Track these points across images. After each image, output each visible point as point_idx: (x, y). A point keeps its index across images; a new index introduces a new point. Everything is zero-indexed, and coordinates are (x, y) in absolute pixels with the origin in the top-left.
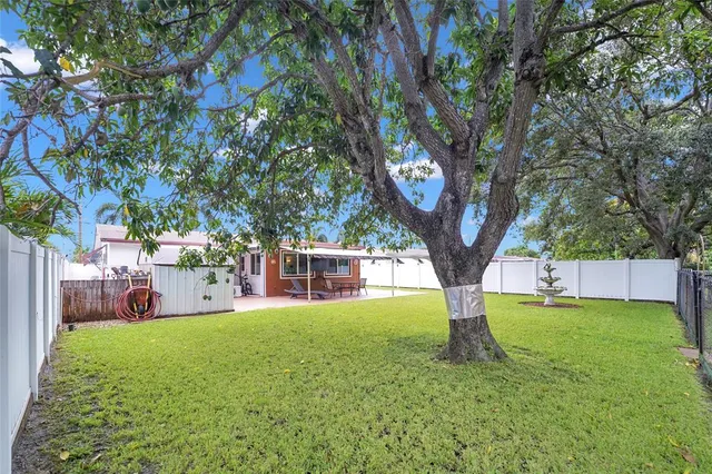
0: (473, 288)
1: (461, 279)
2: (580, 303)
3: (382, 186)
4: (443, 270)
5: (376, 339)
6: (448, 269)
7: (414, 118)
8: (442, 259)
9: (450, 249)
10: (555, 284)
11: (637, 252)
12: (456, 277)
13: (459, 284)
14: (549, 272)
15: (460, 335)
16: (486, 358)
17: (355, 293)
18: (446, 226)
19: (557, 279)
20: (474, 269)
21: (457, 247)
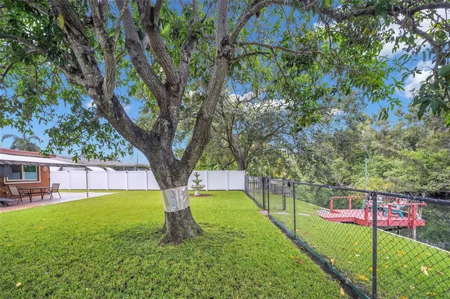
0: (183, 189)
1: (176, 183)
2: (208, 193)
3: (110, 102)
4: (162, 176)
5: (97, 237)
6: (166, 176)
7: (135, 53)
8: (162, 169)
9: (167, 161)
10: (200, 183)
11: (225, 167)
12: (173, 181)
13: (174, 186)
14: (197, 176)
15: (177, 222)
16: (194, 235)
17: (47, 197)
18: (164, 144)
19: (201, 181)
20: (184, 176)
21: (172, 160)
